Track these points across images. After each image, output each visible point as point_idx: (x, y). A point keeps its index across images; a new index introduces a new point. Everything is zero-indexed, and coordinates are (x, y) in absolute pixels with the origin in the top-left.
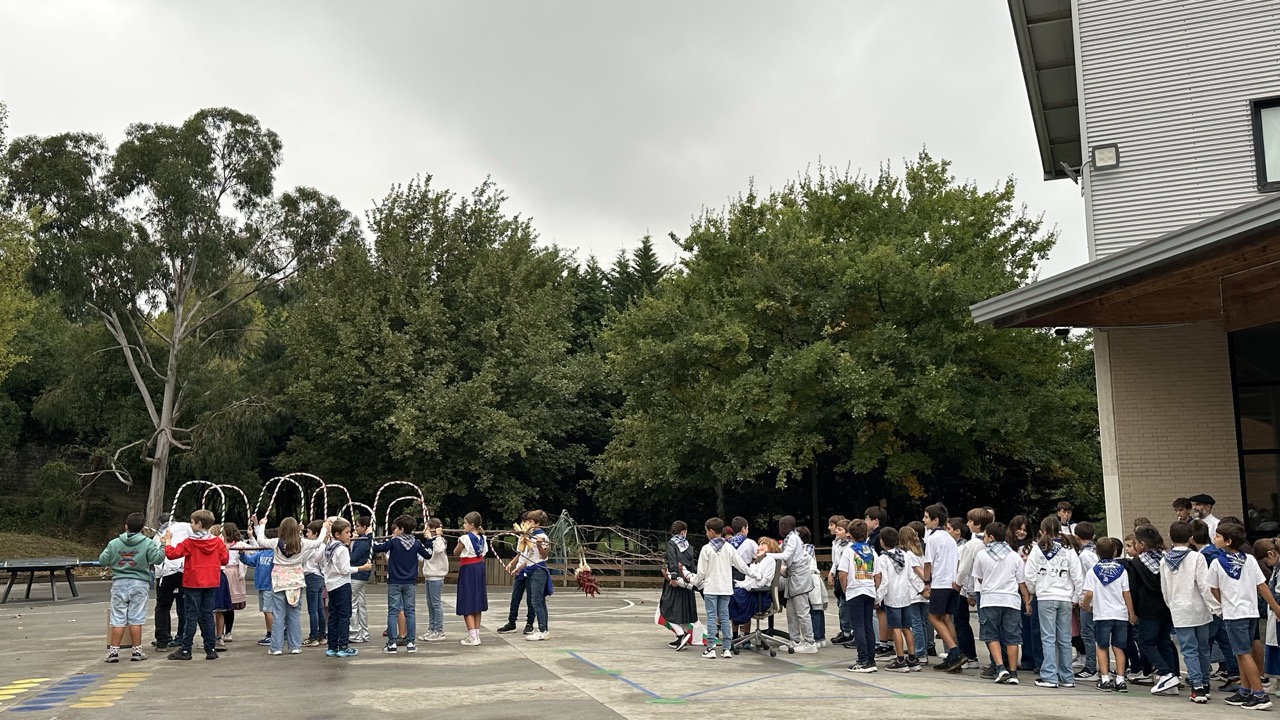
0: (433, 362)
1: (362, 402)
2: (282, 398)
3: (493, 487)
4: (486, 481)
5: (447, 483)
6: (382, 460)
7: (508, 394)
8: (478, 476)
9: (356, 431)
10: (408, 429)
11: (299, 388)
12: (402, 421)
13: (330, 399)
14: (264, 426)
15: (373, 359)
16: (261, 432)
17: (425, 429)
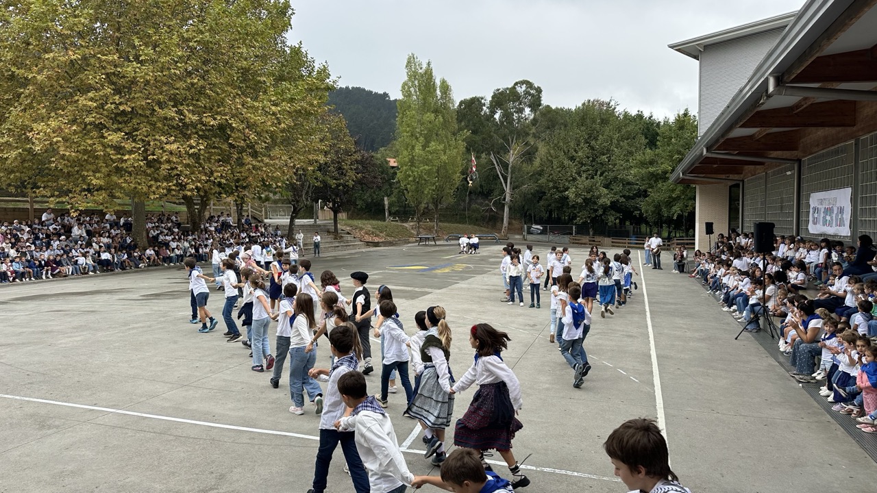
0: (584, 171)
1: (560, 185)
2: (537, 184)
4: (600, 212)
7: (611, 181)
8: (597, 210)
9: (560, 195)
10: (572, 196)
11: (542, 181)
12: (571, 194)
13: (551, 184)
14: (531, 194)
15: (563, 172)
16: (530, 196)
17: (577, 195)
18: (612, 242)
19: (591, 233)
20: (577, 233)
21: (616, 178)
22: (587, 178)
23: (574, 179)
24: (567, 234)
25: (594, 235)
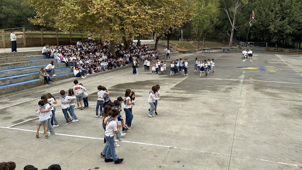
0: (277, 17)
1: (265, 24)
3: (286, 37)
4: (285, 37)
5: (278, 37)
6: (268, 32)
7: (290, 22)
8: (284, 36)
9: (264, 28)
12: (272, 28)
13: (260, 23)
15: (268, 17)
17: (275, 28)
18: (289, 51)
19: (276, 46)
20: (268, 46)
21: (294, 20)
22: (280, 21)
23: (273, 21)
24: (262, 46)
25: (277, 47)
